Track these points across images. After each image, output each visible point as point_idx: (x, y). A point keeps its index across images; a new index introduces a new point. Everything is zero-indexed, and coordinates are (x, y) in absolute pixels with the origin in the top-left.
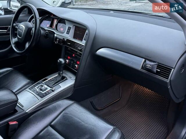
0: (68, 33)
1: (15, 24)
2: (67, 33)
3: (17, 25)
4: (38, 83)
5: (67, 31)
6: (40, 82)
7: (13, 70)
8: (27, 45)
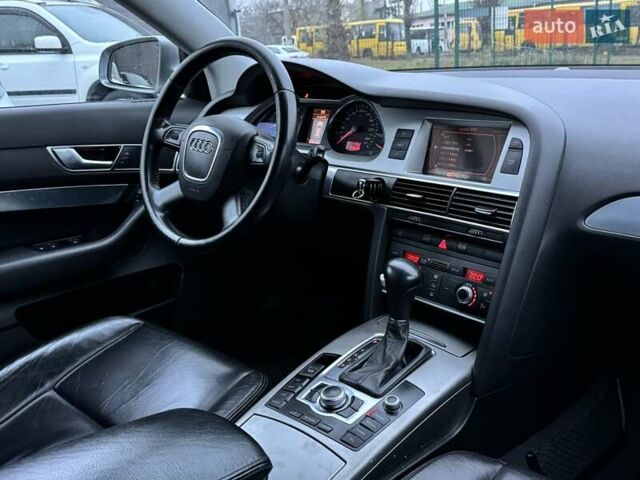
0: (398, 153)
1: (161, 131)
2: (390, 157)
3: (172, 132)
4: (301, 377)
5: (394, 148)
6: (305, 370)
7: (143, 326)
8: (233, 215)
